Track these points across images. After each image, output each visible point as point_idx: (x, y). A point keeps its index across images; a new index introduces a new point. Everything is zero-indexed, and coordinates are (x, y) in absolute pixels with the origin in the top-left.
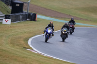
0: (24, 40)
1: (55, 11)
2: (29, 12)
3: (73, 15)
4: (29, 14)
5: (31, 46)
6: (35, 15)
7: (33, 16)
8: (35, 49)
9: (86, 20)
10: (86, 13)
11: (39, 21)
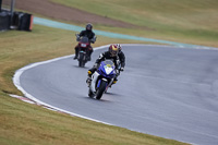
0: (4, 75)
1: (74, 9)
3: (114, 17)
5: (19, 88)
6: (28, 18)
8: (28, 95)
9: (144, 28)
10: (144, 13)
11: (37, 31)
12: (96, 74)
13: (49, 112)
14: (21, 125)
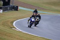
0: (11, 23)
1: (30, 5)
2: (14, 5)
3: (41, 7)
4: (14, 6)
7: (16, 8)
10: (49, 6)
11: (20, 11)
12: (30, 21)
13: (23, 33)
14: (15, 37)
